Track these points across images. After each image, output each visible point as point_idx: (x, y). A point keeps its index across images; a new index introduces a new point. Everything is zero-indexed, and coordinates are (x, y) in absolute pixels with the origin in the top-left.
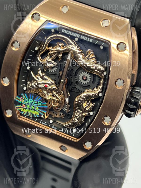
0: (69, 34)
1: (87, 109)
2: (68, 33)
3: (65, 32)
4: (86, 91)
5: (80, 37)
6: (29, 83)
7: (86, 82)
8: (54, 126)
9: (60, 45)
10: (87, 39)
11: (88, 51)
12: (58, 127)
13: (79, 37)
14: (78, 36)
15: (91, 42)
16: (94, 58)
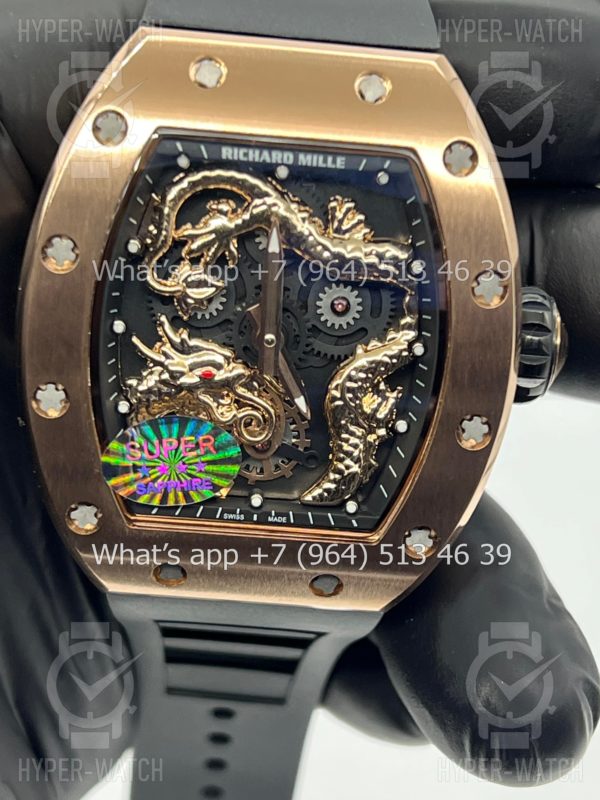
0: (251, 159)
1: (380, 415)
2: (245, 159)
3: (233, 155)
4: (360, 350)
5: (296, 159)
6: (133, 382)
7: (349, 318)
8: (273, 512)
9: (224, 207)
10: (325, 161)
11: (333, 204)
12: (291, 513)
13: (291, 162)
14: (289, 157)
15: (343, 167)
16: (362, 225)
